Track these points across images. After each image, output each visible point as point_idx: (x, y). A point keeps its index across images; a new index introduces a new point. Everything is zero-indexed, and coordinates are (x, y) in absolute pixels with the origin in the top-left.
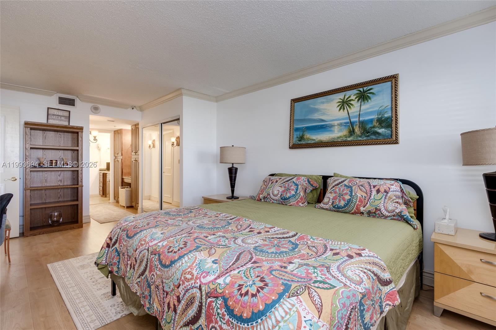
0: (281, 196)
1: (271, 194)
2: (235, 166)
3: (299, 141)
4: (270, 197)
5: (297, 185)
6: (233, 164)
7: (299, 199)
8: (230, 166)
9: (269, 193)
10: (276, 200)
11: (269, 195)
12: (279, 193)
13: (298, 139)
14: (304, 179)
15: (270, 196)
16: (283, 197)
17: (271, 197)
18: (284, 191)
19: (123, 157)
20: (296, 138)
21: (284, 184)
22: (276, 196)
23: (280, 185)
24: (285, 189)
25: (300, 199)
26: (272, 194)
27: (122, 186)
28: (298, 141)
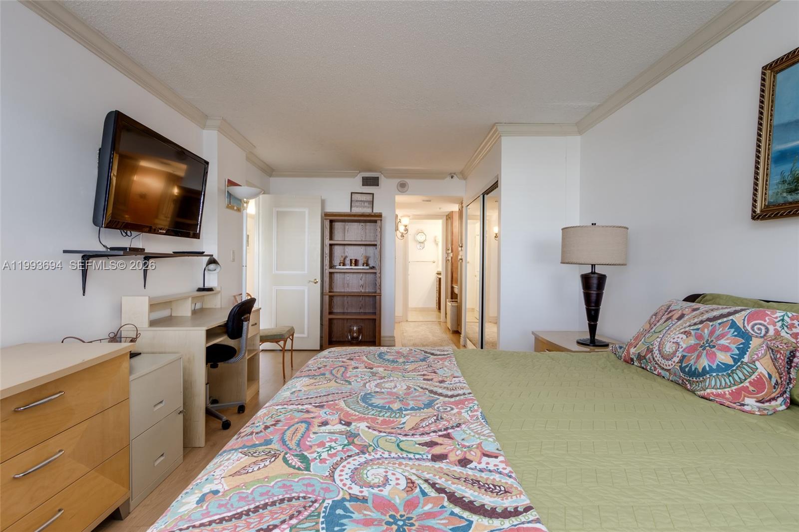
0: (681, 361)
1: (656, 352)
2: (599, 270)
3: (790, 191)
4: (654, 359)
5: (746, 336)
6: (593, 266)
7: (746, 384)
8: (587, 270)
9: (651, 347)
10: (668, 370)
11: (652, 351)
12: (676, 351)
13: (786, 186)
14: (783, 320)
15: (652, 355)
16: (687, 366)
17: (656, 359)
18: (691, 349)
19: (453, 255)
20: (779, 183)
21: (700, 326)
22: (668, 358)
23: (687, 329)
24: (698, 342)
25: (750, 382)
26: (659, 351)
27: (452, 298)
28: (785, 195)
